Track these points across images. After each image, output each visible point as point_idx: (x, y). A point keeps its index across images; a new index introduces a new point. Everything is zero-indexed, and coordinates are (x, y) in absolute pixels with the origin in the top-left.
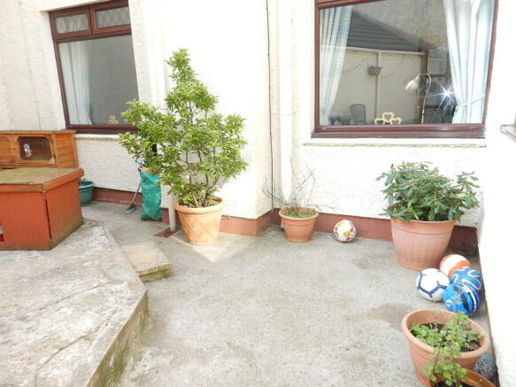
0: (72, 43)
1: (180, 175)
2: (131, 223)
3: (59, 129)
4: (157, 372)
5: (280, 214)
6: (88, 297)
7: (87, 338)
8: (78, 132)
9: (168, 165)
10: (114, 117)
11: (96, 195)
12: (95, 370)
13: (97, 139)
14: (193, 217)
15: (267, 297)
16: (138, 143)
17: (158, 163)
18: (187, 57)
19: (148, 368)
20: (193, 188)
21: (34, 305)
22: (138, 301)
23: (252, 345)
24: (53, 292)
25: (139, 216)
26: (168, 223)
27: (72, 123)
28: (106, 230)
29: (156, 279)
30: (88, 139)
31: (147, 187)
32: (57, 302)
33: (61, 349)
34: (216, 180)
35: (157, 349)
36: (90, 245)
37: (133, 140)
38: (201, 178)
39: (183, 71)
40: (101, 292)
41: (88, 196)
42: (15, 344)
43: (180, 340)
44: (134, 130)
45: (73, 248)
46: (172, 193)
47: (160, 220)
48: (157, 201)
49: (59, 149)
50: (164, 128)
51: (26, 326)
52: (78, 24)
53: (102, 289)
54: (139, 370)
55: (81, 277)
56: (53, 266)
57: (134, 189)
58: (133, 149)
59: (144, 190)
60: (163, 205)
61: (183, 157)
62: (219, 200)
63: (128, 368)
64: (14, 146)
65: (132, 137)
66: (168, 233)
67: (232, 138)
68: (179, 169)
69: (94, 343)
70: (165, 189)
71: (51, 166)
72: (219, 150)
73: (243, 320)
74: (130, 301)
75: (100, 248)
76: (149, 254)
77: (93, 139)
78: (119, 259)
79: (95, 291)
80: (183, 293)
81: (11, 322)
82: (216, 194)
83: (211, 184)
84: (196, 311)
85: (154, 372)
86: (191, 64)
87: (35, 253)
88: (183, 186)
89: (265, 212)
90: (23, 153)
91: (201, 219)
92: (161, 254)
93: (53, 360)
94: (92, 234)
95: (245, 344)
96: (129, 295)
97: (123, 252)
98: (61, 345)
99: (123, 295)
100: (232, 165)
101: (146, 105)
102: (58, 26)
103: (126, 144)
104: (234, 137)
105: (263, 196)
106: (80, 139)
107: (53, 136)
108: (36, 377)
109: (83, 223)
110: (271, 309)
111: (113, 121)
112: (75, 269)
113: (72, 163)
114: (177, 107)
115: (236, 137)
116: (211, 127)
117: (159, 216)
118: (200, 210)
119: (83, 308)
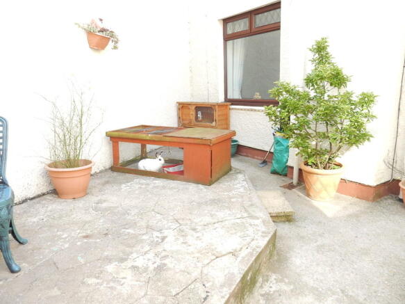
0: (235, 40)
1: (307, 141)
2: (263, 174)
3: (220, 102)
4: (280, 295)
5: (400, 184)
6: (235, 224)
7: (234, 254)
8: (232, 104)
9: (298, 132)
10: (258, 94)
11: (239, 150)
12: (239, 279)
13: (245, 110)
14: (315, 176)
15: (381, 259)
16: (278, 114)
17: (291, 130)
18: (326, 44)
19: (272, 290)
20: (318, 153)
21: (200, 221)
22: (270, 236)
23: (365, 299)
24: (212, 215)
25: (269, 171)
26: (292, 178)
27: (228, 97)
28: (247, 177)
29: (281, 222)
30: (238, 109)
31: (278, 148)
32: (214, 223)
33: (217, 257)
34: (340, 148)
35: (280, 277)
36: (235, 186)
37: (274, 111)
38: (325, 145)
39: (322, 56)
40: (243, 223)
41: (234, 150)
42: (190, 246)
43: (298, 275)
44: (276, 103)
45: (224, 187)
46: (300, 155)
47: (286, 175)
48: (285, 160)
49: (219, 116)
50: (300, 103)
51: (196, 235)
52: (241, 26)
53: (244, 220)
54: (266, 289)
55: (229, 208)
56: (212, 197)
57: (267, 149)
58: (273, 118)
59: (275, 150)
60: (289, 164)
61: (313, 126)
62: (340, 165)
63: (258, 285)
64: (193, 112)
65: (274, 109)
66: (291, 187)
67: (363, 112)
68: (307, 136)
69: (239, 259)
70: (294, 151)
71: (212, 127)
72: (347, 123)
73: (357, 274)
74: (264, 235)
75: (242, 190)
76: (277, 200)
77: (242, 110)
78: (255, 200)
79: (238, 221)
80: (303, 238)
81: (187, 230)
82: (337, 160)
83: (334, 150)
84: (313, 255)
85: (277, 294)
86: (329, 50)
87: (201, 186)
88: (310, 150)
89: (383, 181)
90: (197, 118)
91: (322, 179)
92: (287, 203)
93: (211, 263)
94: (236, 179)
95: (358, 296)
96: (264, 230)
97: (258, 196)
98: (218, 255)
99: (258, 228)
100: (357, 136)
101: (288, 84)
102: (228, 29)
103: (269, 114)
104: (365, 111)
105: (383, 166)
106: (233, 109)
107: (217, 107)
108: (201, 272)
109: (230, 170)
110: (386, 272)
111: (257, 96)
112: (225, 202)
113: (225, 126)
114: (313, 85)
115: (367, 111)
116: (344, 102)
117: (285, 172)
118: (321, 171)
119: (231, 232)
